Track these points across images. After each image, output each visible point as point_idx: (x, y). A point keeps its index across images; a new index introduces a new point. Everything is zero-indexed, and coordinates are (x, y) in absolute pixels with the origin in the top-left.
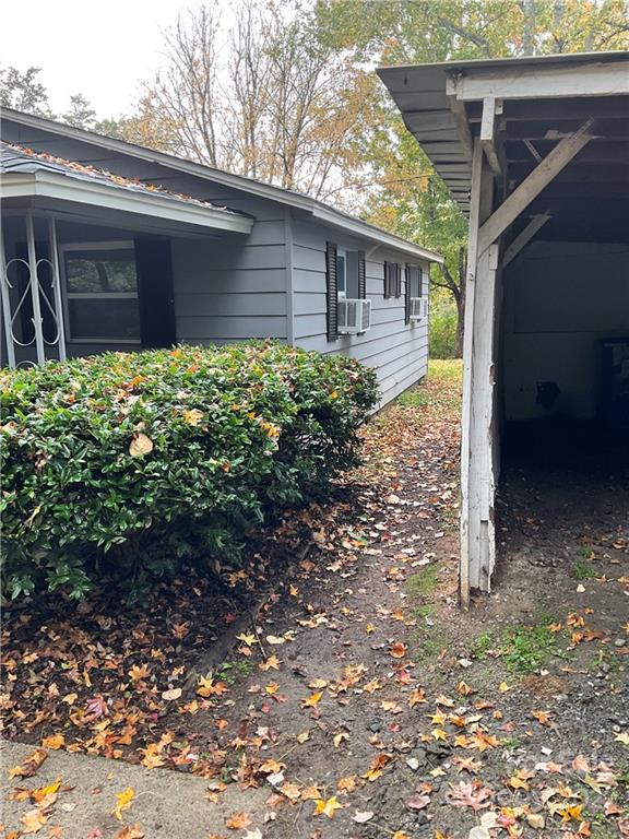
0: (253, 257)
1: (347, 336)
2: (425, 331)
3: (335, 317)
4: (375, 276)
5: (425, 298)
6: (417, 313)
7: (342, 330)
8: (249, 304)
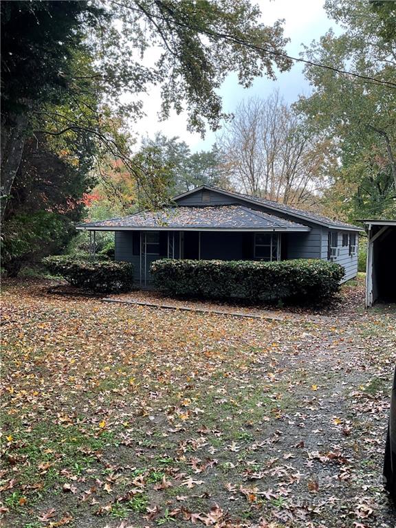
0: (311, 237)
1: (332, 258)
2: (357, 258)
3: (330, 252)
4: (340, 239)
5: (357, 245)
6: (354, 251)
7: (331, 256)
8: (309, 249)
